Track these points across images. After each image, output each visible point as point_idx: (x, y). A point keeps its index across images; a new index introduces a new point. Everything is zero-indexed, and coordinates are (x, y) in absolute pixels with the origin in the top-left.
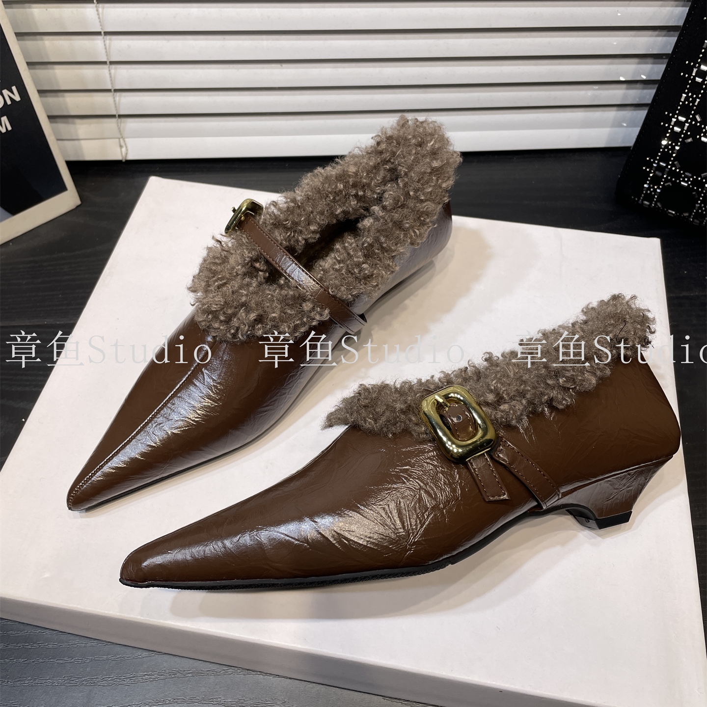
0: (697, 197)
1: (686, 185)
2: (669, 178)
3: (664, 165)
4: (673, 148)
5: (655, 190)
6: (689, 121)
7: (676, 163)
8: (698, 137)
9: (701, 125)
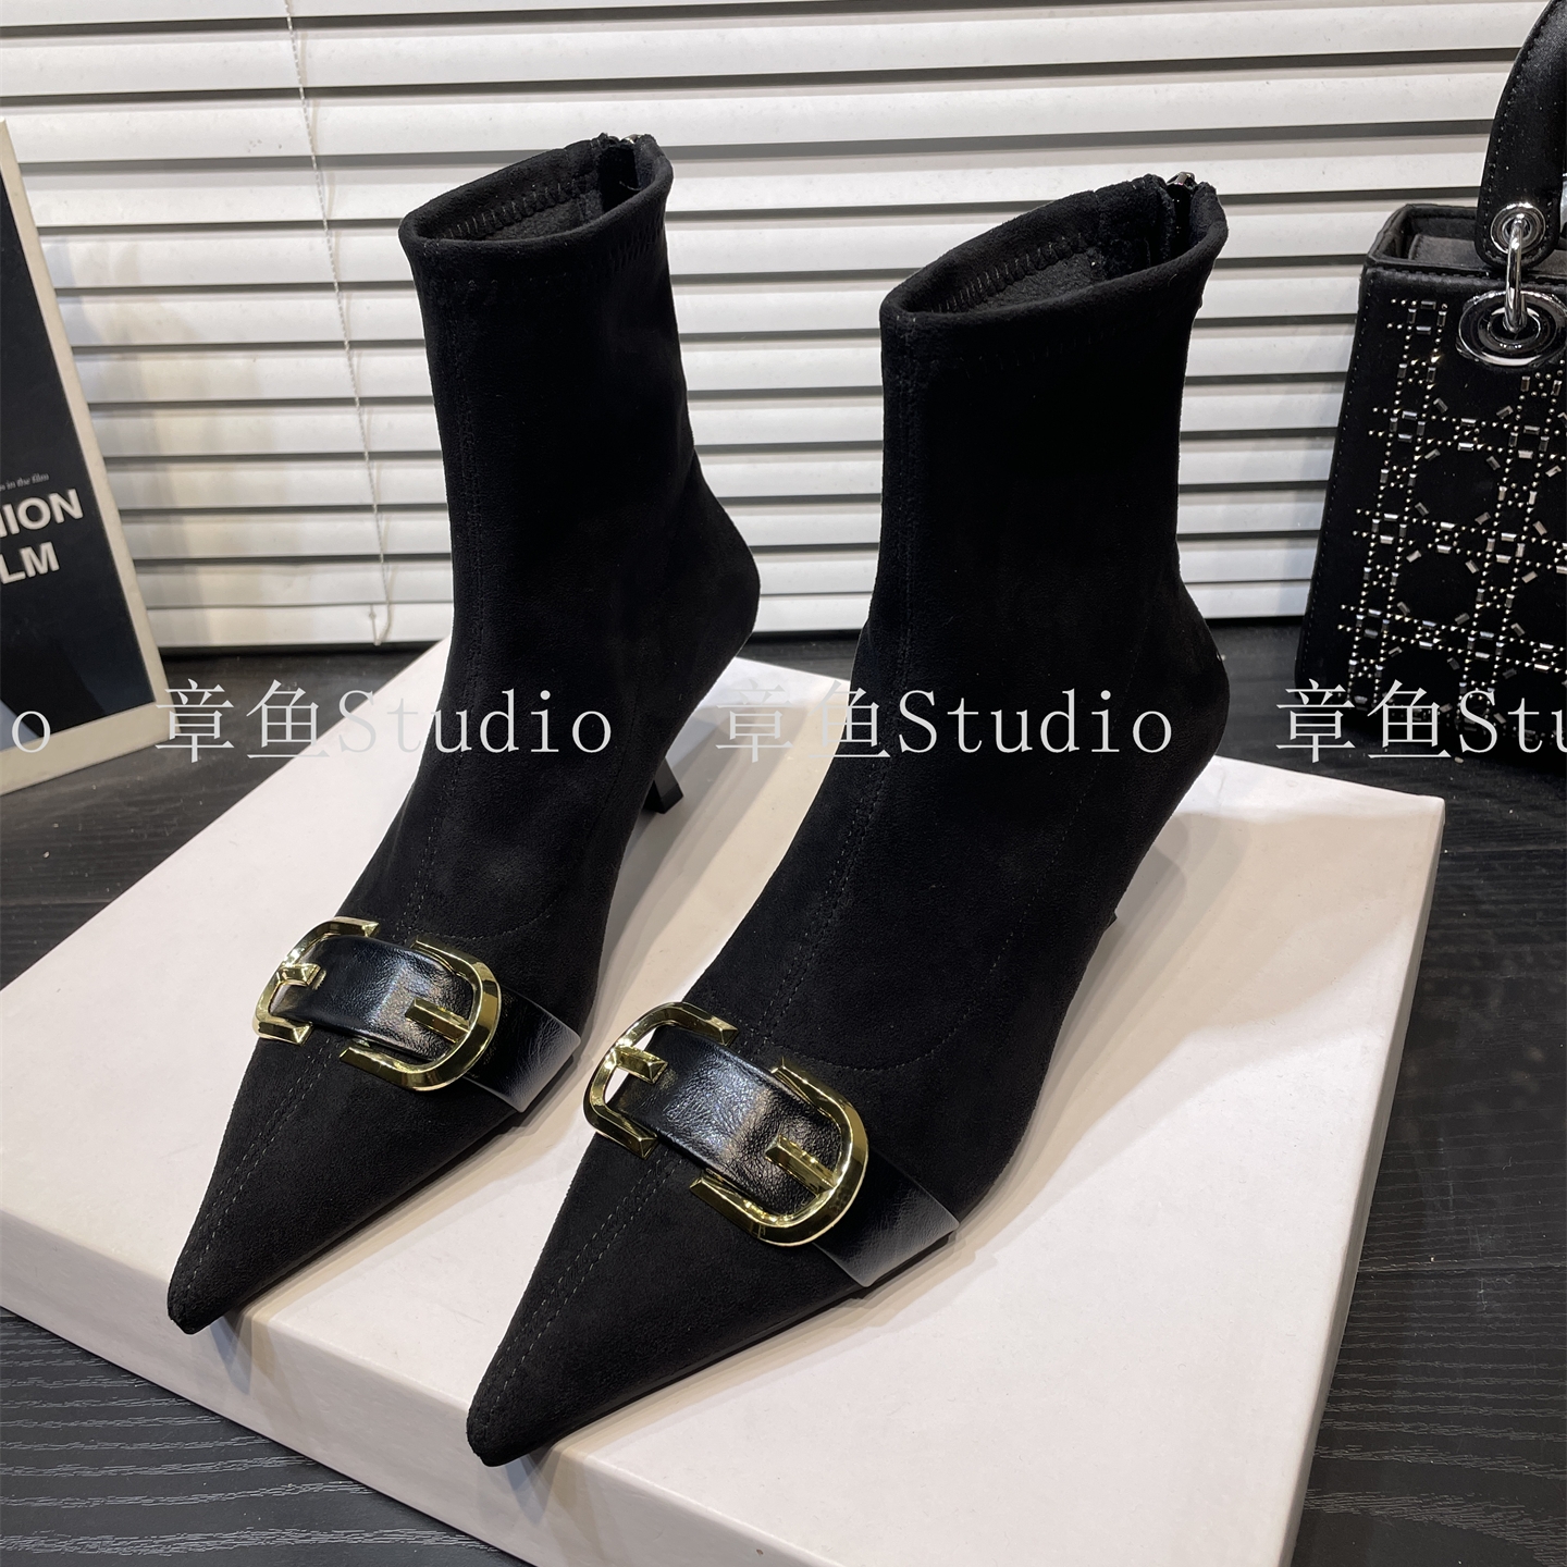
0: (1456, 667)
1: (1430, 645)
2: (1394, 638)
3: (1379, 613)
4: (1388, 578)
5: (1372, 669)
6: (1406, 518)
7: (1400, 604)
8: (1430, 546)
9: (1429, 523)
